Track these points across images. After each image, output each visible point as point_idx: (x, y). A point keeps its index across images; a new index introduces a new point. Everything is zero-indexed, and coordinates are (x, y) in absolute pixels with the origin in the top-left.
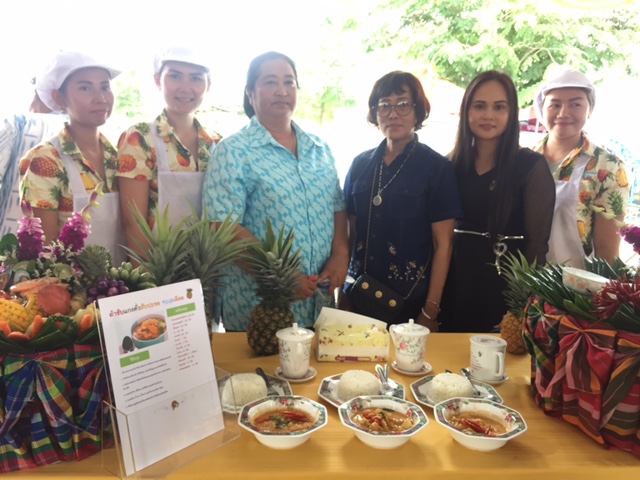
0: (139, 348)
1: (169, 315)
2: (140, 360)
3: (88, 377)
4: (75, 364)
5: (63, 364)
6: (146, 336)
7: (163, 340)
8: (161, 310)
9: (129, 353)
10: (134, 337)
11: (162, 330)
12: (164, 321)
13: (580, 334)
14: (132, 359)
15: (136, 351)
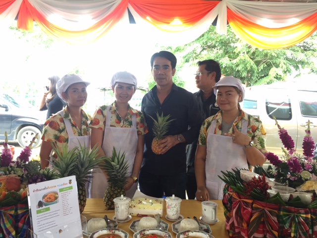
0: (45, 206)
1: (60, 192)
2: (45, 211)
3: (23, 218)
4: (18, 212)
5: (13, 212)
6: (49, 200)
7: (56, 202)
8: (57, 189)
9: (41, 208)
10: (43, 201)
11: (56, 198)
12: (57, 194)
13: (239, 201)
14: (42, 211)
15: (44, 207)
